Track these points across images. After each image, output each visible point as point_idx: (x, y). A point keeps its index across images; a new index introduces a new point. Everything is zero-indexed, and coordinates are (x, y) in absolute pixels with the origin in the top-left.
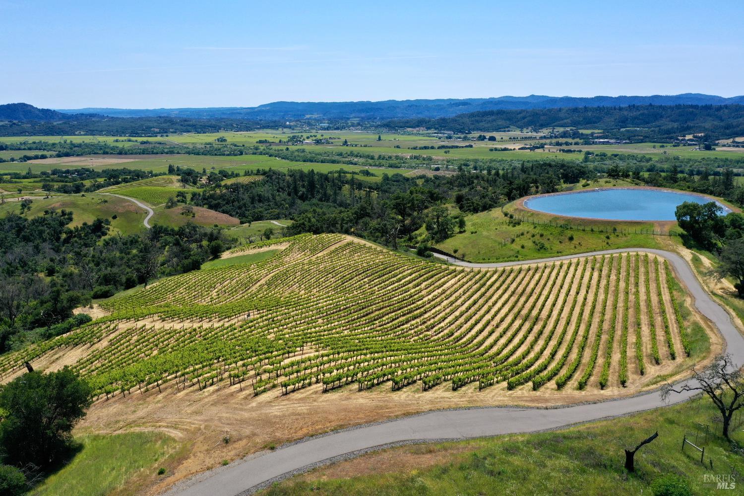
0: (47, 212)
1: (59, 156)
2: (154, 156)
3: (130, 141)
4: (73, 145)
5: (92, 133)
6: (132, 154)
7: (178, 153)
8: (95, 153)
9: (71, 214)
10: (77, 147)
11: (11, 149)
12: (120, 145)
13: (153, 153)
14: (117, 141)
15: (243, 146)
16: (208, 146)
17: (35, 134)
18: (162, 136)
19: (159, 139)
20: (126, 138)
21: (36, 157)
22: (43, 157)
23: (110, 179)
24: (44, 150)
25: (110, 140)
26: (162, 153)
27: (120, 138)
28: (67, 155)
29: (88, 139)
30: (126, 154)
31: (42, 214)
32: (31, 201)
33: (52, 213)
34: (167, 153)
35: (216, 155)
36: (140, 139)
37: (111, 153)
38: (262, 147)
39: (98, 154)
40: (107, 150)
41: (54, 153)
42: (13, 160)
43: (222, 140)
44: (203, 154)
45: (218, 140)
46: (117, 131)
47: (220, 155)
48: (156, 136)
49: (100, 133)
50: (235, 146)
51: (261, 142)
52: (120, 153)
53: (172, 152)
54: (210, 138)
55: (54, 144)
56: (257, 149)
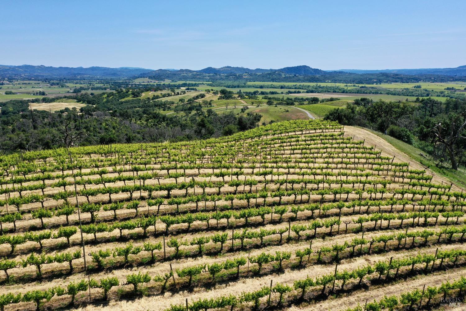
0: (248, 114)
1: (307, 92)
2: (364, 94)
3: (354, 86)
4: (320, 87)
5: (335, 81)
6: (350, 93)
7: (381, 93)
8: (328, 92)
9: (260, 117)
10: (321, 88)
11: (286, 88)
12: (346, 88)
13: (364, 93)
14: (346, 86)
15: (432, 91)
16: (405, 90)
17: (304, 82)
18: (377, 84)
19: (374, 85)
20: (352, 84)
21: (295, 92)
22: (299, 92)
23: (312, 102)
24: (302, 89)
25: (342, 85)
26: (370, 93)
27: (348, 84)
28: (312, 92)
29: (330, 85)
30: (347, 92)
31: (245, 116)
32: (248, 108)
33: (251, 115)
34: (373, 93)
35: (407, 95)
36: (361, 85)
37: (338, 92)
38: (446, 92)
39: (330, 92)
40: (337, 90)
41: (305, 91)
42: (282, 93)
43: (419, 87)
44: (398, 95)
45: (415, 87)
46: (350, 81)
47: (410, 96)
48: (373, 84)
49: (340, 81)
50: (426, 90)
51: (448, 89)
52: (343, 92)
53: (376, 93)
54: (410, 86)
55: (309, 86)
56: (442, 93)
